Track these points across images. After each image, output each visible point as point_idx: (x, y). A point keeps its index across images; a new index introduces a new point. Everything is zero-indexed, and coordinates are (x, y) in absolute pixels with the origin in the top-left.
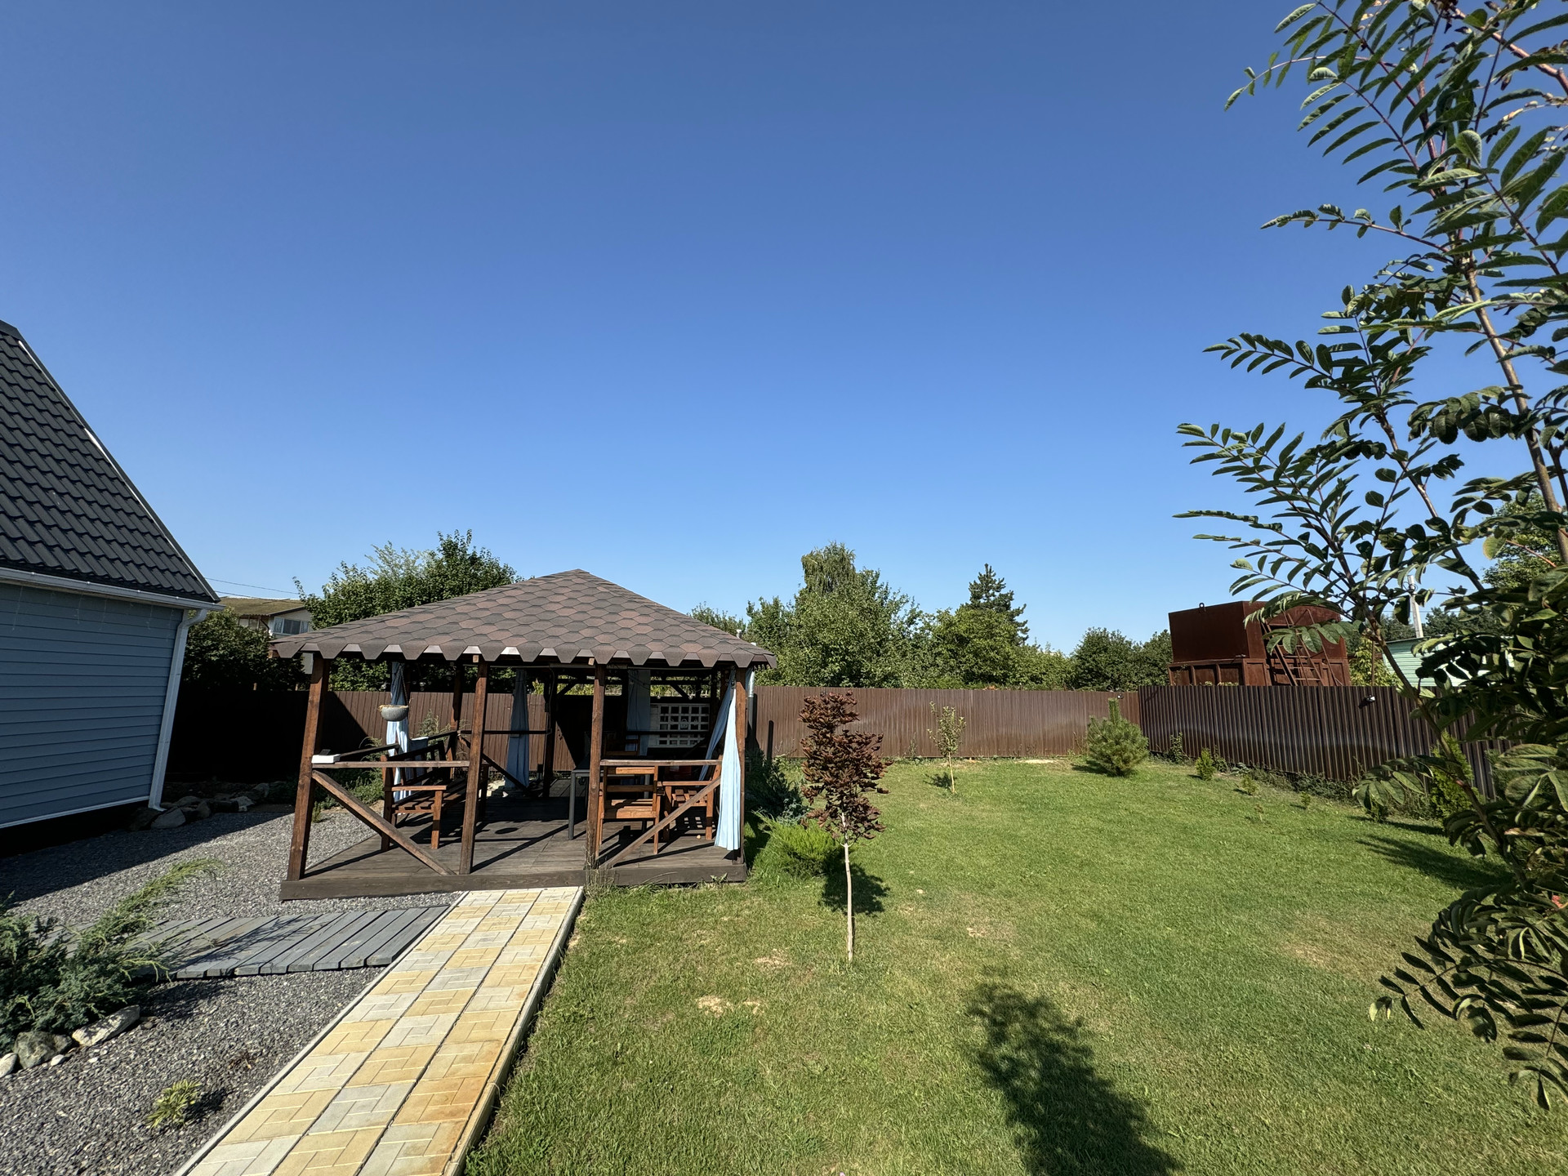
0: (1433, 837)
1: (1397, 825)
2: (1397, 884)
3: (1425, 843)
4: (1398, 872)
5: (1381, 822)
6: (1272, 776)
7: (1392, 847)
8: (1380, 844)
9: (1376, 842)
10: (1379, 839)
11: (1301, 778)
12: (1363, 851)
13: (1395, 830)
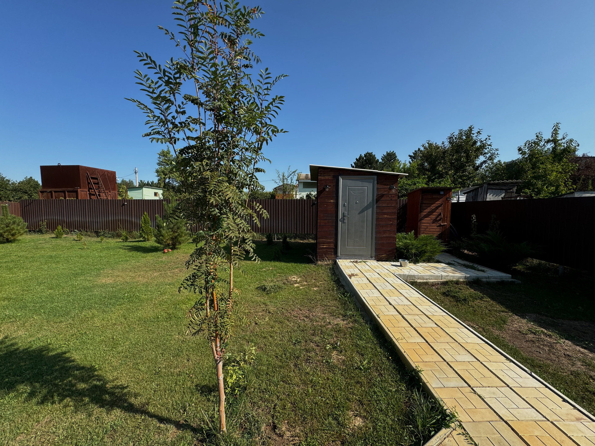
0: (140, 243)
1: (130, 242)
2: (131, 256)
3: (138, 245)
4: (131, 254)
5: (126, 242)
6: (89, 233)
7: (129, 247)
8: (126, 247)
9: (125, 247)
10: (126, 246)
11: (100, 232)
12: (121, 250)
13: (130, 243)
